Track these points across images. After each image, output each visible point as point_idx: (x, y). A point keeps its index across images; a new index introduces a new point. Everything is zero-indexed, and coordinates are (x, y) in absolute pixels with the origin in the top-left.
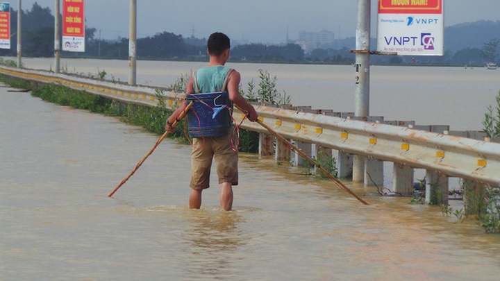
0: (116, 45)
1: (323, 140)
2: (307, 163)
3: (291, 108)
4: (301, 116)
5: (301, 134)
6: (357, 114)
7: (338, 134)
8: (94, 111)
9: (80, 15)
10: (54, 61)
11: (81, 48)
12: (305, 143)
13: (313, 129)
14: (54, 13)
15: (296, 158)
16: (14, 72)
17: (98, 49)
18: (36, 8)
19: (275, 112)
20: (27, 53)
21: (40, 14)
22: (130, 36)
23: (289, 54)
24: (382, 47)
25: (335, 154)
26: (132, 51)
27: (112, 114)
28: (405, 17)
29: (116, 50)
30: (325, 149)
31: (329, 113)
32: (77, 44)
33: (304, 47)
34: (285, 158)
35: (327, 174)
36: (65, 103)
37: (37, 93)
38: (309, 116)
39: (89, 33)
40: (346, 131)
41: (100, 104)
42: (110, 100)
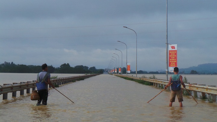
0: (134, 72)
1: (162, 83)
2: (160, 87)
3: (157, 79)
4: (159, 80)
5: (159, 83)
6: (166, 80)
7: (164, 83)
8: (132, 80)
9: (130, 68)
10: (126, 74)
11: (130, 72)
12: (159, 84)
13: (160, 82)
14: (126, 68)
15: (158, 86)
16: (121, 76)
17: (132, 73)
18: (124, 67)
19: (155, 80)
20: (123, 73)
21: (124, 68)
22: (136, 71)
23: (157, 73)
24: (169, 71)
25: (163, 85)
26: (136, 73)
27: (134, 81)
28: (172, 67)
29: (134, 73)
30: (162, 85)
31: (162, 80)
32: (129, 72)
33: (159, 72)
34: (157, 86)
35: (162, 88)
36: (128, 79)
37: (124, 78)
38: (160, 80)
39: (131, 71)
40: (165, 82)
41: (132, 79)
42: (133, 79)
